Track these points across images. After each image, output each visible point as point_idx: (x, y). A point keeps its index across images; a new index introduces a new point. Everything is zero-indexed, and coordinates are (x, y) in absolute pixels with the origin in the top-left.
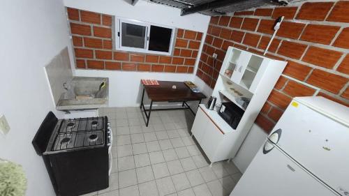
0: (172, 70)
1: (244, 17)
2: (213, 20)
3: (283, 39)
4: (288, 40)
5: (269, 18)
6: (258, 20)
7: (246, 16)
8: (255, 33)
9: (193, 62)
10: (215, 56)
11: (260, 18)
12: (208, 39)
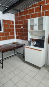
0: (5, 39)
1: (28, 10)
2: (16, 15)
3: (45, 11)
4: (47, 11)
5: (37, 7)
6: (34, 9)
7: (29, 9)
8: (34, 13)
9: (13, 34)
10: (22, 27)
11: (34, 8)
12: (16, 23)
